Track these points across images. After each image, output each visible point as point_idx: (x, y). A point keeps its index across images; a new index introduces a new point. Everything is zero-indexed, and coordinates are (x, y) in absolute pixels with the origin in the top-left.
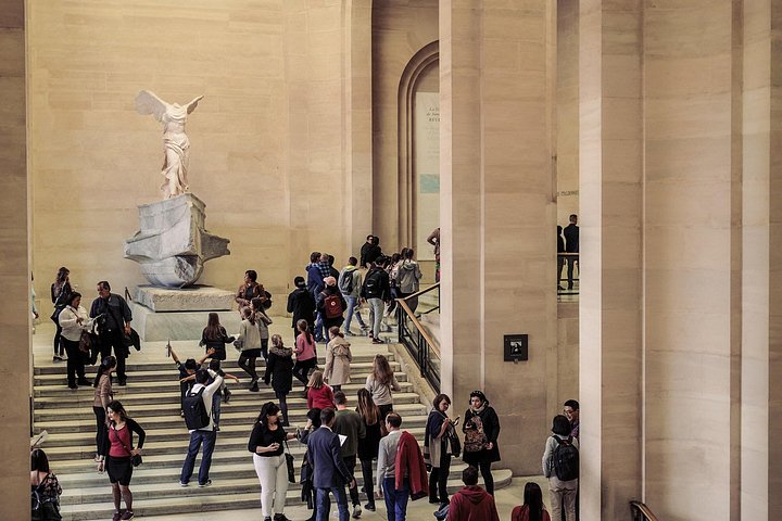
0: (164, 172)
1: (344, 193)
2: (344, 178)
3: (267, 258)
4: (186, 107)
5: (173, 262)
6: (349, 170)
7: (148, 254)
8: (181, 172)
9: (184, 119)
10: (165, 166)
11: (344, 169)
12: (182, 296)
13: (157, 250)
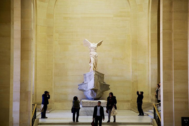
0: (90, 64)
1: (149, 70)
2: (149, 66)
3: (125, 91)
4: (97, 44)
5: (90, 91)
6: (150, 63)
7: (84, 89)
8: (95, 64)
9: (96, 48)
10: (90, 62)
11: (149, 63)
12: (91, 102)
13: (87, 88)
